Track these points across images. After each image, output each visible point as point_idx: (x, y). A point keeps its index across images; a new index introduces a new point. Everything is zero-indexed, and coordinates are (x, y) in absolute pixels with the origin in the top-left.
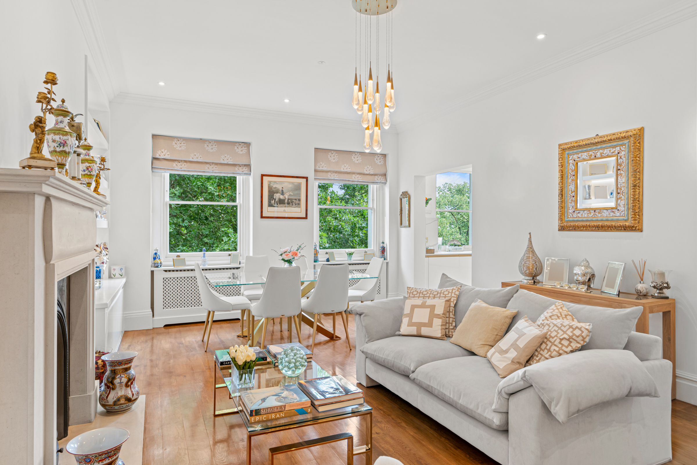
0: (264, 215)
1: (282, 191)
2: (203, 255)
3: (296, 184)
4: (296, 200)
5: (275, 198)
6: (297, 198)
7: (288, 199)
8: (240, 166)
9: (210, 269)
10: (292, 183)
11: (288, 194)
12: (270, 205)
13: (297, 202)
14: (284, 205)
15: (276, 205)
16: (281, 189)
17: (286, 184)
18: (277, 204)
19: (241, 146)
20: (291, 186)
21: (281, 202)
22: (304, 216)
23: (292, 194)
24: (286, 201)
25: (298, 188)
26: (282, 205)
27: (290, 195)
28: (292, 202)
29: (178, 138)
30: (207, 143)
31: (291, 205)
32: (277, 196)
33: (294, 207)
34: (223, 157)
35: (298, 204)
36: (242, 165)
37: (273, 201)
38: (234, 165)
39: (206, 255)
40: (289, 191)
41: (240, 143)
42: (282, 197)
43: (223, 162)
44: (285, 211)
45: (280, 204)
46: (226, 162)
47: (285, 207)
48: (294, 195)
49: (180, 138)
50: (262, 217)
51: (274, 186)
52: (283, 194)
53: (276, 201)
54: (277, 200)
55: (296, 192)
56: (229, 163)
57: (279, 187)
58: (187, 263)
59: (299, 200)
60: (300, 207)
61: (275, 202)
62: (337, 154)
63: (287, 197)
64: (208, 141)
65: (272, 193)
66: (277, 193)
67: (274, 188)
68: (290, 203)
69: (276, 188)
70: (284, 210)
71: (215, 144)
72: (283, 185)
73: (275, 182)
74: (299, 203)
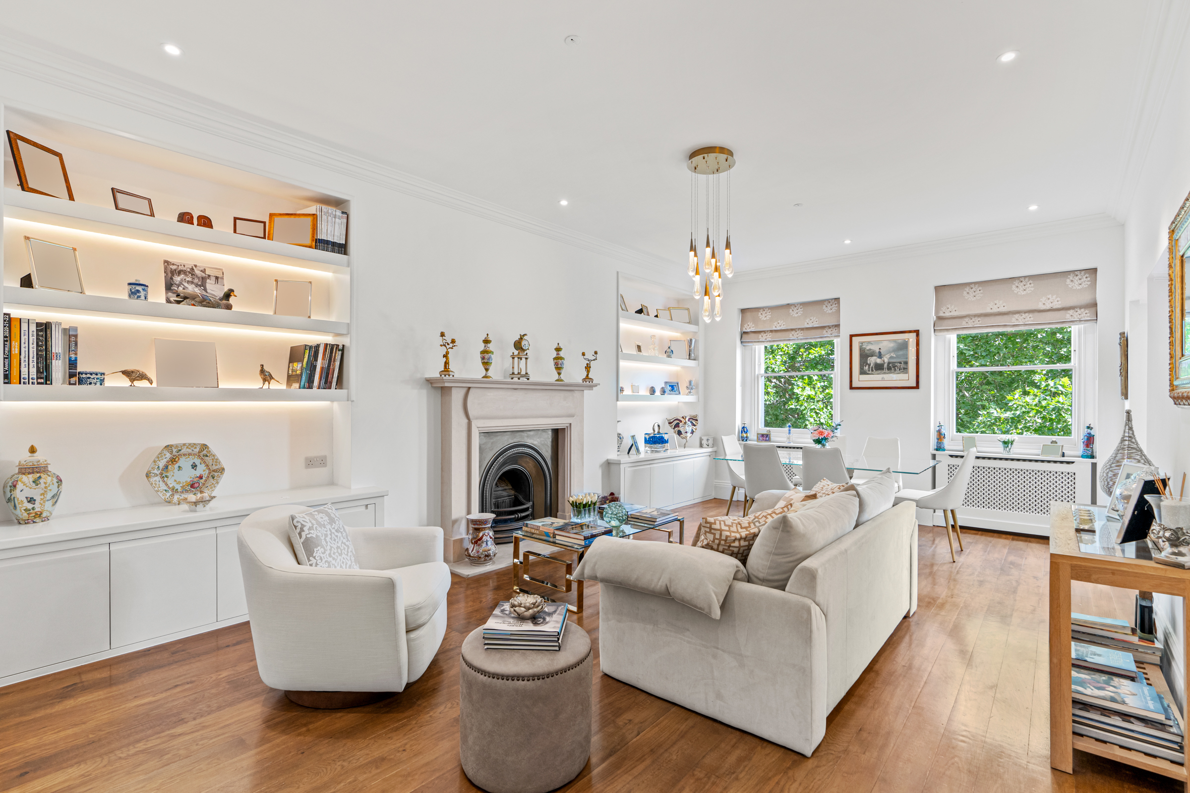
0: (854, 386)
1: (880, 352)
2: (788, 432)
3: (900, 341)
4: (900, 363)
5: (869, 362)
6: (902, 360)
7: (889, 363)
8: (829, 327)
9: (794, 448)
10: (895, 341)
11: (888, 356)
12: (862, 372)
13: (902, 366)
14: (883, 372)
15: (870, 372)
16: (878, 351)
17: (885, 344)
18: (872, 370)
19: (831, 303)
20: (892, 345)
21: (879, 367)
22: (914, 385)
23: (895, 356)
24: (886, 365)
25: (904, 346)
26: (879, 372)
27: (891, 357)
28: (894, 367)
29: (763, 308)
30: (792, 307)
31: (893, 371)
32: (872, 360)
33: (898, 373)
34: (807, 321)
35: (904, 369)
36: (833, 326)
37: (867, 367)
38: (823, 327)
39: (791, 431)
40: (889, 352)
41: (828, 301)
42: (879, 361)
43: (808, 326)
44: (883, 380)
45: (877, 369)
46: (810, 326)
47: (885, 373)
48: (897, 357)
49: (766, 307)
50: (851, 388)
51: (868, 348)
52: (880, 356)
53: (871, 367)
54: (872, 365)
55: (901, 353)
56: (815, 326)
57: (875, 348)
58: (772, 438)
59: (906, 363)
60: (907, 373)
61: (869, 368)
62: (980, 288)
63: (886, 360)
64: (794, 305)
65: (865, 356)
66: (872, 356)
67: (868, 350)
68: (892, 367)
69: (870, 349)
70: (883, 378)
71: (801, 307)
72: (881, 346)
73: (869, 343)
74: (906, 367)
